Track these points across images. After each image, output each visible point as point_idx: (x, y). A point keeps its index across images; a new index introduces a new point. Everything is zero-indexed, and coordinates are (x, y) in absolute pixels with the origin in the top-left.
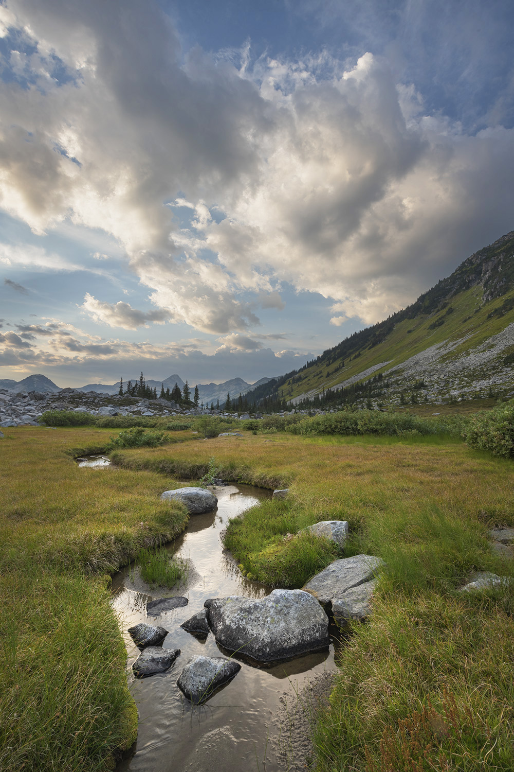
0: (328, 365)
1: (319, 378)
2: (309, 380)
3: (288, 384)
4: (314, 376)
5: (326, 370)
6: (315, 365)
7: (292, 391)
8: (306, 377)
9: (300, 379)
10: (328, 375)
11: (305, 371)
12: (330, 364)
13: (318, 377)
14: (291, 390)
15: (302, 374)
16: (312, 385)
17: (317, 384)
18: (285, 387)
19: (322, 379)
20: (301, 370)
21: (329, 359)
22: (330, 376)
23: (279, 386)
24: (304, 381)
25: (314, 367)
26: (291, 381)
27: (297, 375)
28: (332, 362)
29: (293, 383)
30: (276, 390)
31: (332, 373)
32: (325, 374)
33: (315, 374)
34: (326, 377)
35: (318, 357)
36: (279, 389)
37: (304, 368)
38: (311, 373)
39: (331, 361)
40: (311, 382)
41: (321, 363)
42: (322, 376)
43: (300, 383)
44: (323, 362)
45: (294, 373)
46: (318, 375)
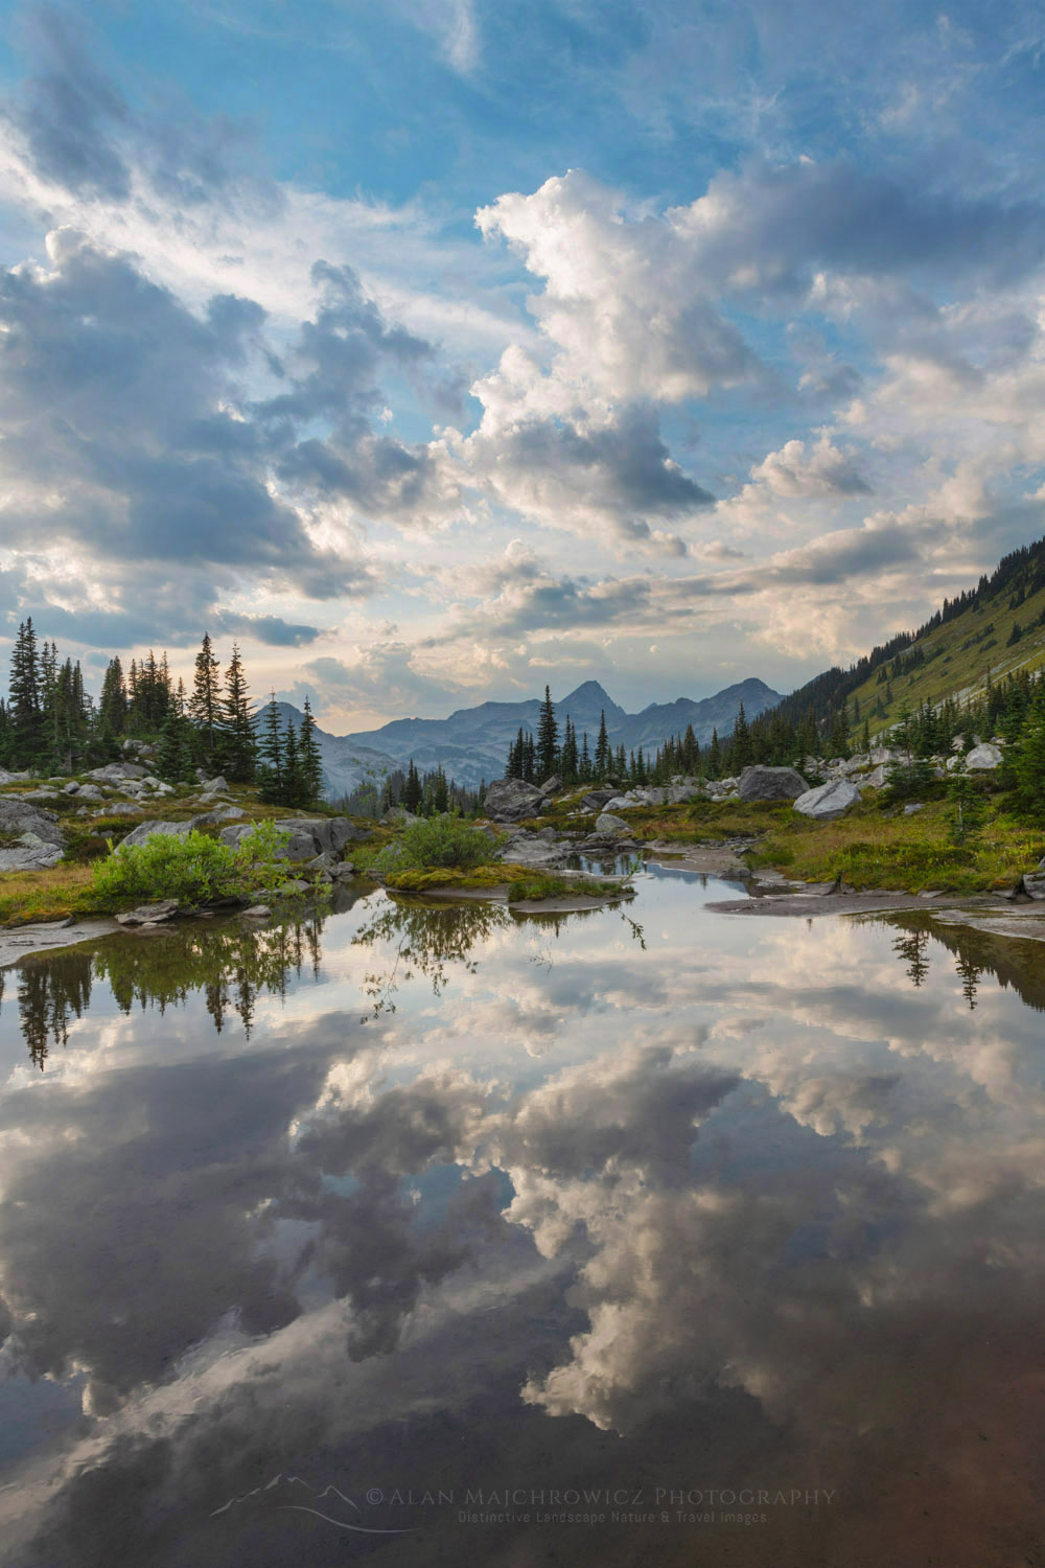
0: (1014, 605)
1: (982, 650)
2: (948, 660)
3: (880, 681)
4: (967, 646)
5: (1004, 620)
6: (971, 608)
7: (890, 699)
8: (940, 652)
9: (918, 660)
10: (1017, 635)
11: (936, 634)
12: (1022, 600)
13: (978, 647)
14: (884, 699)
15: (927, 645)
16: (956, 676)
17: (974, 672)
18: (870, 690)
19: (992, 653)
20: (924, 632)
21: (1019, 584)
22: (1024, 640)
23: (851, 688)
24: (930, 667)
25: (969, 616)
26: (889, 670)
27: (912, 648)
28: (1030, 596)
29: (897, 674)
30: (840, 703)
31: (1031, 629)
32: (1004, 633)
33: (969, 637)
34: (1009, 644)
35: (983, 581)
36: (849, 697)
37: (936, 622)
38: (954, 638)
39: (1028, 589)
40: (953, 667)
41: (989, 600)
42: (993, 643)
43: (916, 674)
44: (998, 597)
45: (902, 641)
46: (979, 639)
